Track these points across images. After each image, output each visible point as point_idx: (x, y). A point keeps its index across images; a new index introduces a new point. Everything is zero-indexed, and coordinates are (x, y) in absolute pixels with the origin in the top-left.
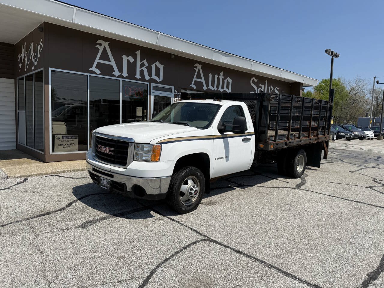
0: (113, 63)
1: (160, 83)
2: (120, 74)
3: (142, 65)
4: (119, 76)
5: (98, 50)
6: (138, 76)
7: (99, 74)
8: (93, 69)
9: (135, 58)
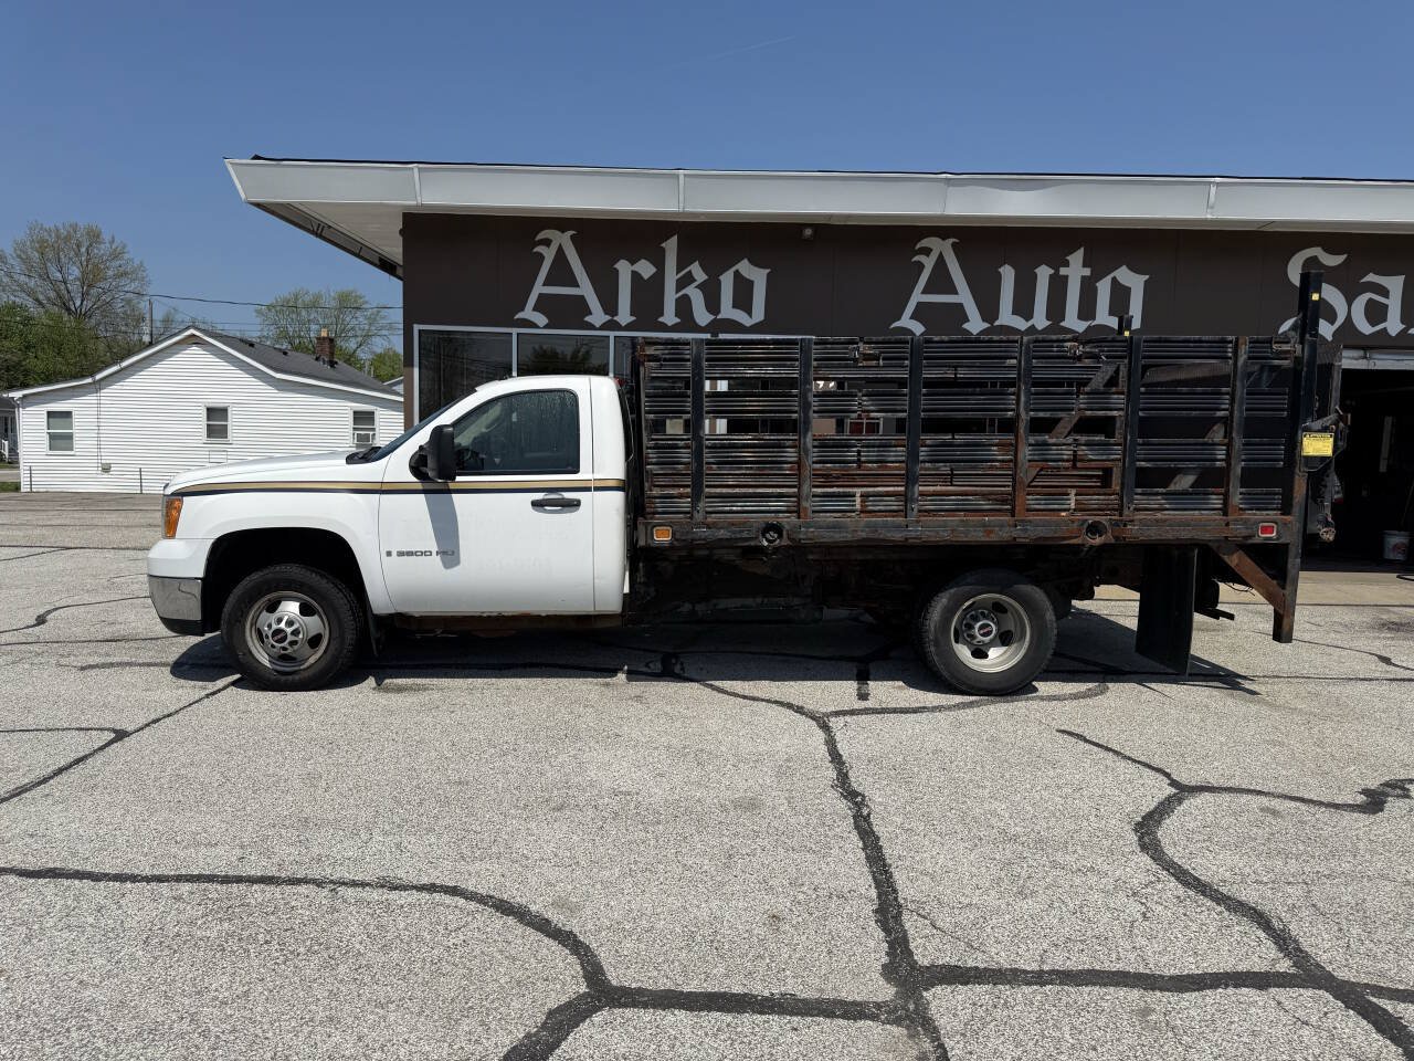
0: (586, 289)
1: (755, 329)
2: (608, 318)
3: (683, 282)
4: (604, 327)
5: (541, 257)
6: (669, 317)
7: (546, 327)
8: (528, 313)
9: (659, 263)
